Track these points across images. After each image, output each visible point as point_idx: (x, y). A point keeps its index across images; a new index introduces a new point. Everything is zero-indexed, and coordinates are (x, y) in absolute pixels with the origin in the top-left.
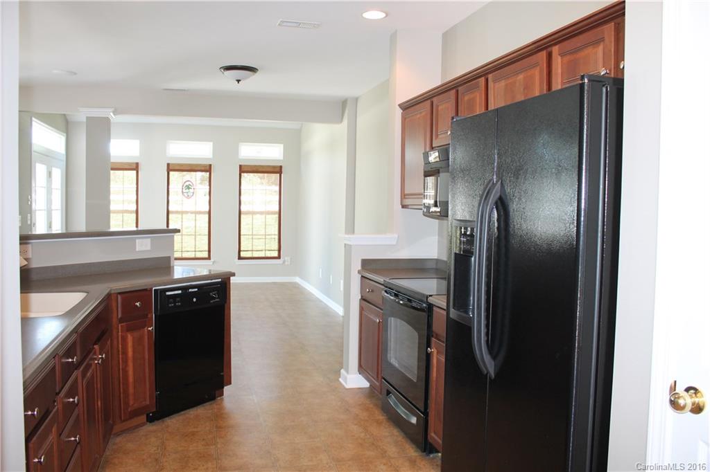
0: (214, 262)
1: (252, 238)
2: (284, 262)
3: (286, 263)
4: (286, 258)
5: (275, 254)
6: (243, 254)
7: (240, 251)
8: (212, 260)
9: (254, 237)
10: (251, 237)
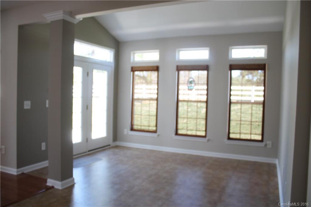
0: (208, 140)
1: (241, 124)
2: (266, 145)
3: (268, 147)
4: (268, 142)
5: (259, 138)
6: (232, 136)
7: (229, 133)
8: (207, 138)
9: (242, 122)
10: (239, 122)
